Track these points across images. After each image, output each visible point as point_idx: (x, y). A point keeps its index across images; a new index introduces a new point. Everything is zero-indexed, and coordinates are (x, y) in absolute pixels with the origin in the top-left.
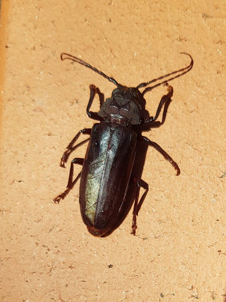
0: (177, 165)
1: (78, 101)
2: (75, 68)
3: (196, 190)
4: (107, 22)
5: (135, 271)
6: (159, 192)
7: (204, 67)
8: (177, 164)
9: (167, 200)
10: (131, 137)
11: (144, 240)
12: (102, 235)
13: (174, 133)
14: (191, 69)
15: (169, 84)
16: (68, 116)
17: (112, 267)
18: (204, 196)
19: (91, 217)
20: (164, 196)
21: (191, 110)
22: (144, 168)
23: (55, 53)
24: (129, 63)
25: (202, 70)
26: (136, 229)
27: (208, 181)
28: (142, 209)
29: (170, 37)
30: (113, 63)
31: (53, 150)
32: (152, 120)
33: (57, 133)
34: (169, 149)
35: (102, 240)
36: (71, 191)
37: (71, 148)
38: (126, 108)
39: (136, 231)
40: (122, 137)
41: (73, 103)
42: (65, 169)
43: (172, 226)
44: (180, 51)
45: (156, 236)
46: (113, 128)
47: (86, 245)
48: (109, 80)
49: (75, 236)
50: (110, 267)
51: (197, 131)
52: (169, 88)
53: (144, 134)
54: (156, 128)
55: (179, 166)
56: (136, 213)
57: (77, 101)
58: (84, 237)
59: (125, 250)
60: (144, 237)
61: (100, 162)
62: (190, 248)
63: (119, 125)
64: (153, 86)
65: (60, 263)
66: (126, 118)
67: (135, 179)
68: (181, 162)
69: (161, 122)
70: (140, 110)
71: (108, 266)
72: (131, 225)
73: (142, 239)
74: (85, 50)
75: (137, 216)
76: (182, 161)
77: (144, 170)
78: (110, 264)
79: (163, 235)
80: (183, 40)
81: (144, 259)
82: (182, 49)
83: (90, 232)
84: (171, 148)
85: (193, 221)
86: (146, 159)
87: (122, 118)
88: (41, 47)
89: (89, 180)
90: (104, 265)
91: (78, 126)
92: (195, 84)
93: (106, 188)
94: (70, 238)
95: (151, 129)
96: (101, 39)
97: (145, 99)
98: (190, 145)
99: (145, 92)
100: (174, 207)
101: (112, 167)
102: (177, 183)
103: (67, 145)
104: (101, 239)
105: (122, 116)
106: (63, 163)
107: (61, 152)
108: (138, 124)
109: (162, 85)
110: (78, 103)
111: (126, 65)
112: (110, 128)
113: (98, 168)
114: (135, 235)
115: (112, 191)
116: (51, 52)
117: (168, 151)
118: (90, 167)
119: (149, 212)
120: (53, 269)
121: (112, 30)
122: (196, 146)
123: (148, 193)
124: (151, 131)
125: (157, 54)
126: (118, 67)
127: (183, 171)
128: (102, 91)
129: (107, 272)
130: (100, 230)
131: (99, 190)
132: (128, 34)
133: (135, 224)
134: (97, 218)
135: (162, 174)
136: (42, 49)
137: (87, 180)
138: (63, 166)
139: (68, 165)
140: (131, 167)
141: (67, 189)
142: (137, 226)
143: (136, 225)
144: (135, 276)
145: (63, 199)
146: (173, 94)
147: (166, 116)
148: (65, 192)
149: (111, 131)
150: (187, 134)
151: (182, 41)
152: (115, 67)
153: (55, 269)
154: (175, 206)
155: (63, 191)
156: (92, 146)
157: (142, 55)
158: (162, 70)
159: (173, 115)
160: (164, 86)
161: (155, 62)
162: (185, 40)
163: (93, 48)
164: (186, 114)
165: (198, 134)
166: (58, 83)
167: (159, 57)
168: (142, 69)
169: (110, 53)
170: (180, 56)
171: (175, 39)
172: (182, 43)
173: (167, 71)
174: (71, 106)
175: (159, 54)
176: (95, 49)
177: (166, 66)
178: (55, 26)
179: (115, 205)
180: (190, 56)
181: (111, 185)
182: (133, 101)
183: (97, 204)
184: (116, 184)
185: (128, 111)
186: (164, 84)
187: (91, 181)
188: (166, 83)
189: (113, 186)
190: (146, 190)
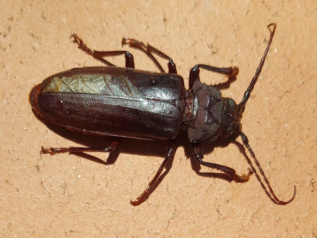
0: (144, 200)
1: (215, 54)
2: (259, 45)
3: (115, 230)
6: (106, 181)
7: (280, 220)
8: (147, 200)
9: (97, 193)
10: (169, 130)
11: (37, 167)
13: (186, 190)
14: (275, 202)
15: (252, 176)
16: (194, 43)
20: (101, 187)
21: (220, 211)
23: (276, 16)
24: (275, 118)
25: (275, 218)
26: (49, 154)
28: (79, 160)
29: (314, 169)
30: (272, 96)
31: (144, 27)
32: (199, 158)
33: (168, 30)
34: (165, 187)
35: (28, 107)
37: (150, 51)
38: (208, 119)
40: (166, 117)
41: (212, 47)
42: (121, 46)
43: (61, 204)
44: (298, 185)
45: (44, 183)
46: (178, 103)
47: (18, 87)
48: (246, 92)
51: (194, 221)
52: (246, 176)
53: (180, 151)
54: (191, 166)
55: (144, 202)
59: (18, 142)
60: (40, 166)
61: (130, 90)
62: (33, 232)
63: (184, 111)
64: (247, 154)
66: (194, 120)
67: (115, 143)
68: (149, 206)
69: (200, 171)
70: (210, 138)
72: (54, 146)
73: (36, 165)
74: (285, 55)
75: (69, 153)
76: (151, 206)
77: (132, 155)
79: (47, 193)
80: (313, 187)
81: (9, 169)
82: (301, 187)
84: (167, 189)
85: (71, 231)
87: (193, 115)
89: (102, 77)
91: (181, 58)
92: (255, 212)
93: (93, 103)
94: (25, 64)
95: (190, 158)
96: (302, 76)
97: (228, 146)
98: (174, 215)
99: (238, 144)
101: (124, 107)
103: (152, 44)
105: (197, 114)
106: (128, 41)
108: (190, 138)
109: (249, 166)
110: (213, 55)
111: (270, 113)
112: (178, 98)
114: (41, 154)
115: (91, 111)
116: (277, 10)
117: (162, 186)
118: (122, 77)
119: (76, 170)
122: (174, 222)
123: (102, 165)
124: (187, 159)
125: (290, 155)
126: (268, 104)
127: (138, 209)
128: (233, 85)
131: (90, 94)
132: (312, 112)
133: (56, 152)
135: (131, 181)
137: (103, 74)
138: (124, 42)
139: (127, 48)
140: (130, 136)
141: (92, 52)
145: (79, 47)
146: (239, 183)
148: (89, 49)
149: (174, 101)
150: (188, 209)
151: (311, 186)
152: (267, 99)
154: (89, 204)
155: (89, 46)
156: (150, 76)
157: (287, 134)
158: (269, 165)
159: (212, 187)
160: (248, 170)
161: (279, 153)
162: (314, 190)
163: (289, 67)
164: (214, 204)
165: (190, 223)
166: (236, 24)
167: (287, 157)
168: (268, 136)
169: (285, 91)
170: (291, 185)
171: (313, 176)
172: (309, 187)
173: (269, 171)
174: (208, 45)
175: (290, 157)
176: (288, 70)
177: (275, 169)
178: (313, 12)
179: (73, 118)
180: (292, 199)
181: (100, 110)
182: (220, 127)
183: (71, 93)
184: (103, 116)
185: (205, 121)
186: (251, 169)
187: (101, 80)
188: (252, 171)
189: (98, 112)
190: (106, 162)
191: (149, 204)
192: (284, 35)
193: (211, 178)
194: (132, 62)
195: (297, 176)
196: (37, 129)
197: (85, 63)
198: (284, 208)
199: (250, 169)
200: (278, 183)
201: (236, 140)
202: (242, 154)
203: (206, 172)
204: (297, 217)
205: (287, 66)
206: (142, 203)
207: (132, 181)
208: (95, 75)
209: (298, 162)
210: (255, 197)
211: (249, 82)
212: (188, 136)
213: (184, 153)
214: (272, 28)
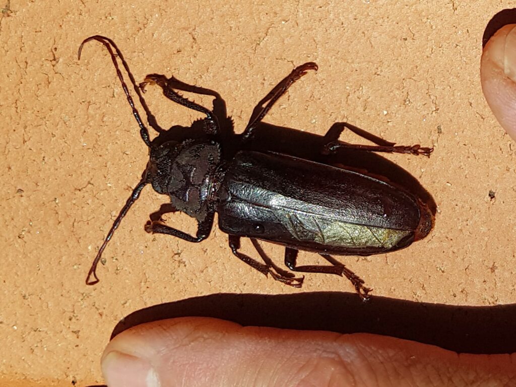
0: (298, 68)
1: (176, 252)
2: (113, 257)
3: (344, 33)
4: (22, 196)
5: (501, 149)
6: (349, 102)
7: (107, 15)
8: (295, 69)
9: (364, 87)
10: (244, 164)
11: (441, 132)
12: (431, 214)
13: (236, 74)
16: (204, 271)
17: (494, 193)
18: (357, 17)
19: (396, 237)
20: (357, 94)
21: (192, 40)
22: (302, 130)
23: (84, 295)
24: (100, 156)
25: (112, 19)
26: (421, 147)
27: (328, 9)
28: (382, 134)
30: (102, 187)
32: (211, 119)
34: (266, 83)
35: (441, 211)
36: (347, 267)
37: (266, 267)
38: (190, 171)
39: (425, 147)
40: (246, 182)
42: (305, 278)
43: (414, 78)
44: (76, 60)
45: (434, 109)
46: (228, 198)
47: (451, 240)
49: (434, 261)
50: (494, 197)
51: (231, 30)
52: (149, 83)
53: (239, 128)
54: (227, 106)
56: (389, 147)
57: (176, 254)
58: (435, 244)
59: (461, 168)
60: (437, 132)
61: (291, 221)
62: (457, 45)
63: (221, 186)
65: (486, 290)
68: (291, 60)
69: (214, 98)
71: (491, 200)
72: (411, 156)
73: (441, 135)
75: (395, 146)
76: (289, 59)
77: (308, 131)
78: (488, 196)
79: (432, 97)
80: (54, 55)
83: (426, 236)
84: (264, 80)
85: (405, 39)
86: (285, 126)
87: (209, 179)
88: (74, 320)
89: (327, 241)
90: (489, 208)
92: (141, 31)
93: (342, 210)
94: (438, 269)
95: (227, 117)
96: (56, 209)
98: (258, 42)
100: (378, 75)
101: (301, 200)
102: (331, 68)
103: (262, 275)
104: (440, 213)
105: (204, 180)
106: (295, 282)
107: (275, 284)
108: (219, 148)
109: (143, 96)
110: (180, 252)
111: (106, 163)
112: (227, 203)
113: (303, 225)
114: (433, 149)
115: (347, 200)
116: (82, 302)
117: (270, 84)
118: (301, 238)
119: (388, 122)
120: (496, 301)
121: (38, 189)
122: (259, 32)
123: (352, 124)
124: (232, 116)
125: (83, 104)
126: (109, 176)
127: (309, 57)
128: (156, 208)
129: (503, 203)
130: (422, 219)
131: (345, 222)
132: (46, 159)
133: (412, 149)
134: (397, 226)
135: (314, 97)
136: (78, 318)
137: (325, 244)
138: (301, 281)
139: (298, 275)
141: (345, 274)
142: (415, 144)
143: (414, 147)
144: (511, 149)
145: (363, 282)
146: (160, 73)
147: (203, 87)
148: (349, 279)
149: (233, 201)
150: (238, 48)
151: (56, 56)
152: (110, 183)
153: (496, 299)
154: (375, 74)
157: (85, 132)
158: (115, 94)
159: (200, 74)
160: (146, 91)
161: (99, 108)
162: (54, 51)
163: (73, 223)
164: (199, 50)
165: (237, 29)
166: (143, 289)
167: (89, 101)
168: (112, 133)
169: (82, 191)
170: (86, 61)
171: (54, 69)
172: (61, 55)
173: (116, 86)
174: (185, 266)
175: (83, 100)
176: (75, 220)
177: (106, 87)
178: (31, 294)
179: (373, 193)
180: (86, 41)
181: (334, 200)
182: (176, 158)
183: (370, 226)
184: (333, 191)
185: (195, 169)
186: (141, 92)
187: (328, 238)
188: (140, 89)
189: (337, 198)
190: (345, 127)
191: (292, 62)
192: (75, 267)
193: (200, 87)
194: (288, 256)
195: (75, 73)
196: (434, 182)
197: (358, 261)
198: (99, 31)
199: (143, 92)
200: (104, 66)
201: (159, 134)
202: (152, 113)
203: (206, 95)
204: (81, 16)
205: (75, 224)
206: (301, 64)
207: (312, 98)
208: (336, 244)
209: (72, 92)
210: (139, 52)
211: (133, 209)
212: (221, 151)
213: (235, 125)
214: (92, 279)
